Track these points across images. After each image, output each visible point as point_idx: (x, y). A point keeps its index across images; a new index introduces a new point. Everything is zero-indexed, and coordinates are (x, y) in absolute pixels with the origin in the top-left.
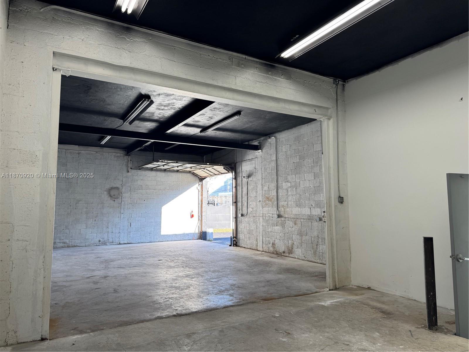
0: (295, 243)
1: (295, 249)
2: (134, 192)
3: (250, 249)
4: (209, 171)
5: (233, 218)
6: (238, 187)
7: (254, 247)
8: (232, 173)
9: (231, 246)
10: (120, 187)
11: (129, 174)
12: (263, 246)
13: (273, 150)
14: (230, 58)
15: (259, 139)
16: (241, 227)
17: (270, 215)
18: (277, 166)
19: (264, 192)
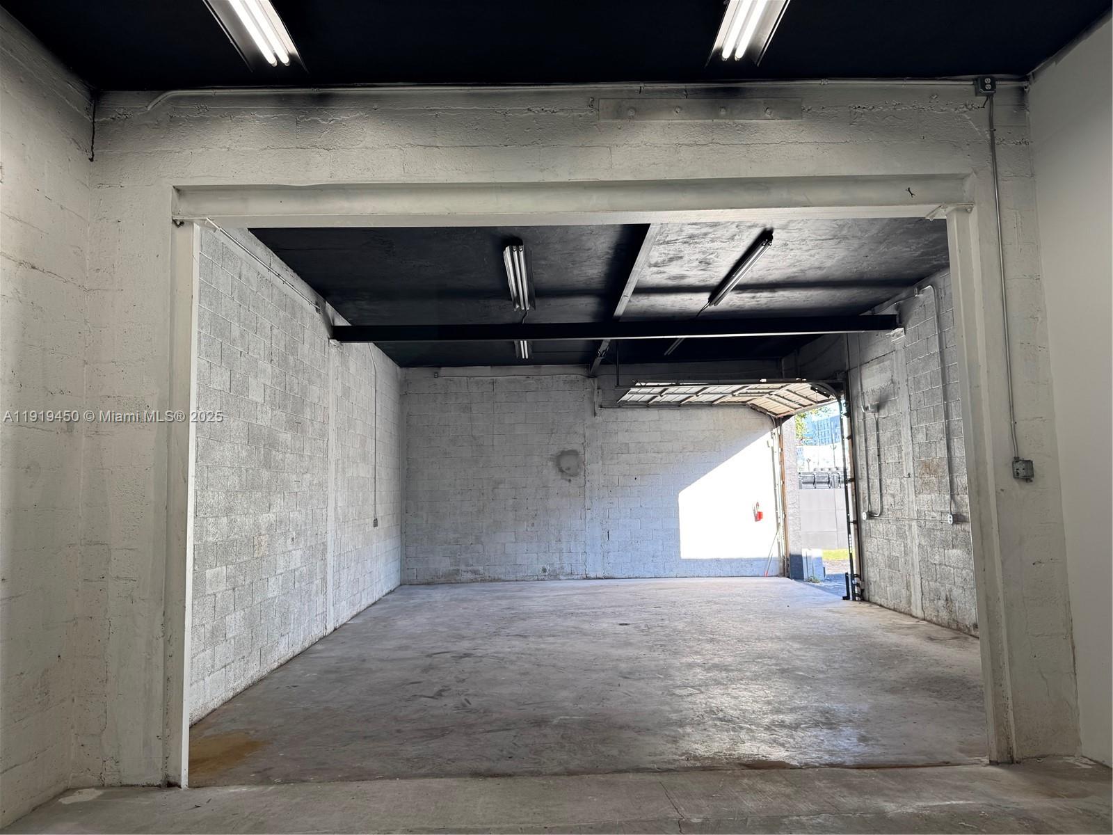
2: (611, 459)
3: (894, 610)
4: (783, 397)
5: (849, 523)
6: (857, 438)
7: (903, 605)
8: (839, 400)
9: (847, 598)
10: (580, 449)
11: (599, 419)
12: (924, 605)
13: (930, 326)
15: (897, 298)
16: (870, 547)
17: (935, 515)
18: (943, 370)
19: (917, 449)
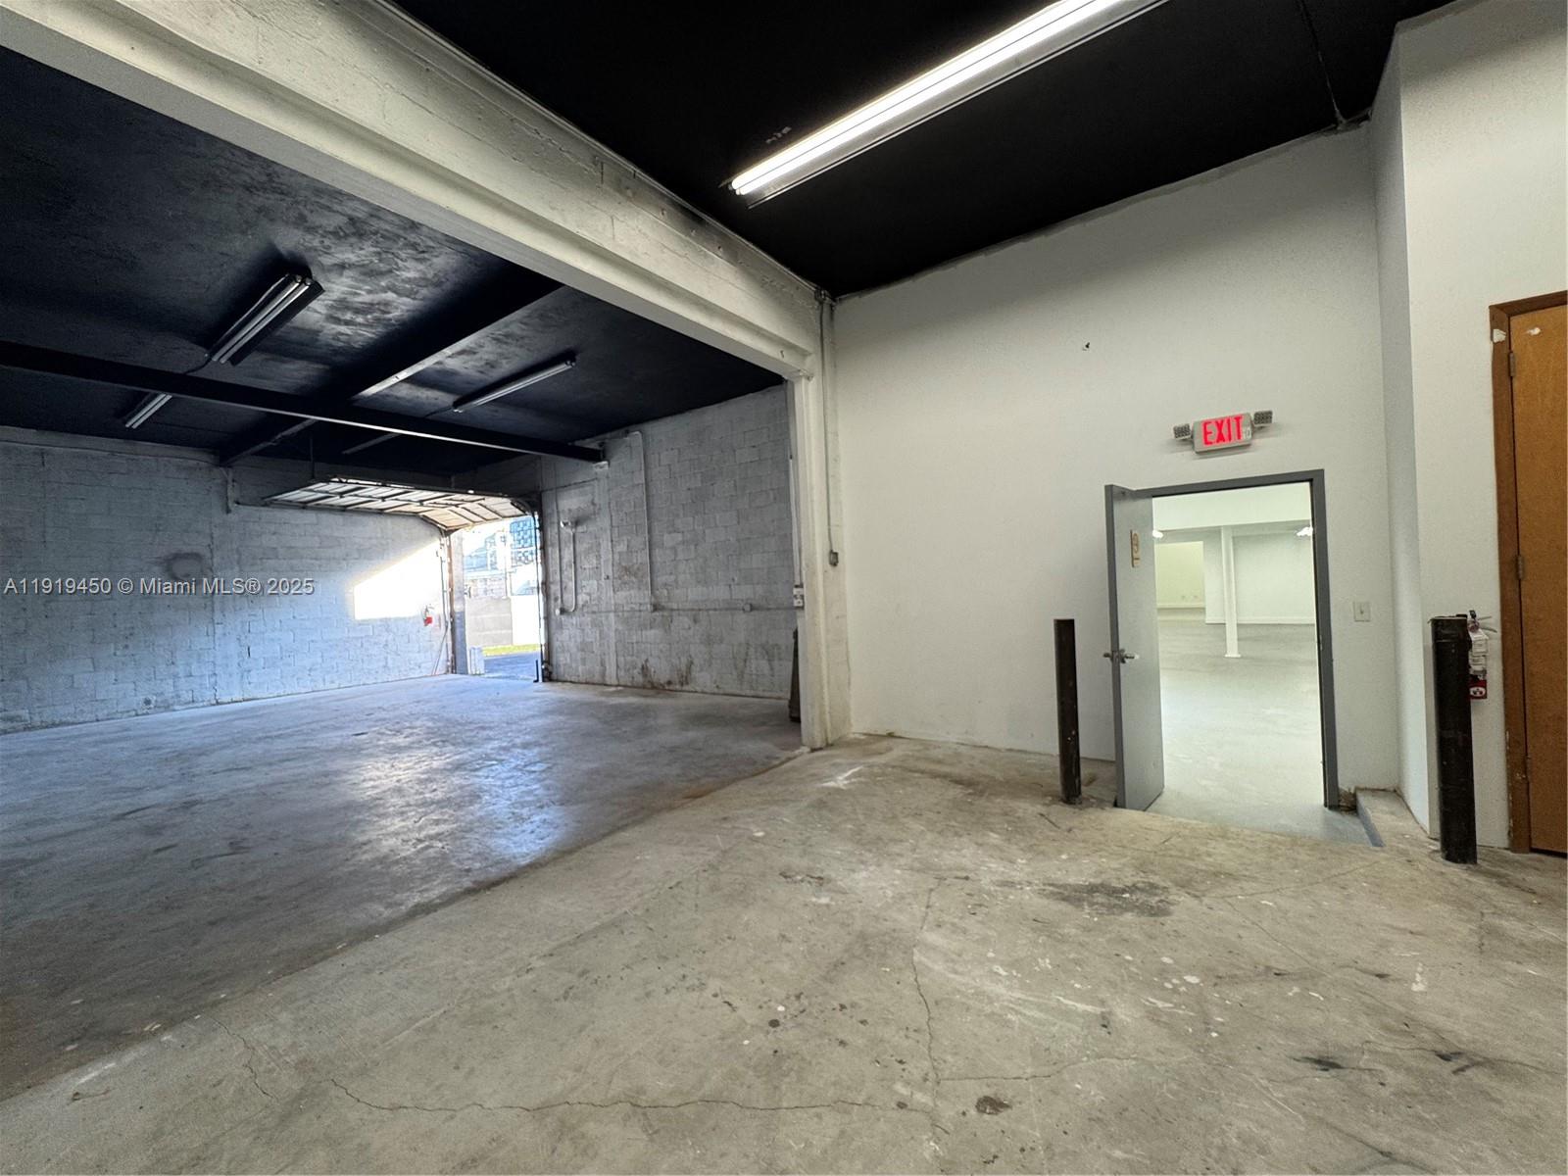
0: (696, 661)
1: (695, 673)
3: (587, 683)
4: (469, 511)
5: (540, 619)
6: (550, 549)
7: (597, 678)
8: (533, 516)
9: (537, 681)
12: (619, 675)
13: (638, 462)
14: (597, 161)
15: (601, 437)
16: (559, 639)
17: (634, 606)
18: (648, 497)
19: (617, 557)
